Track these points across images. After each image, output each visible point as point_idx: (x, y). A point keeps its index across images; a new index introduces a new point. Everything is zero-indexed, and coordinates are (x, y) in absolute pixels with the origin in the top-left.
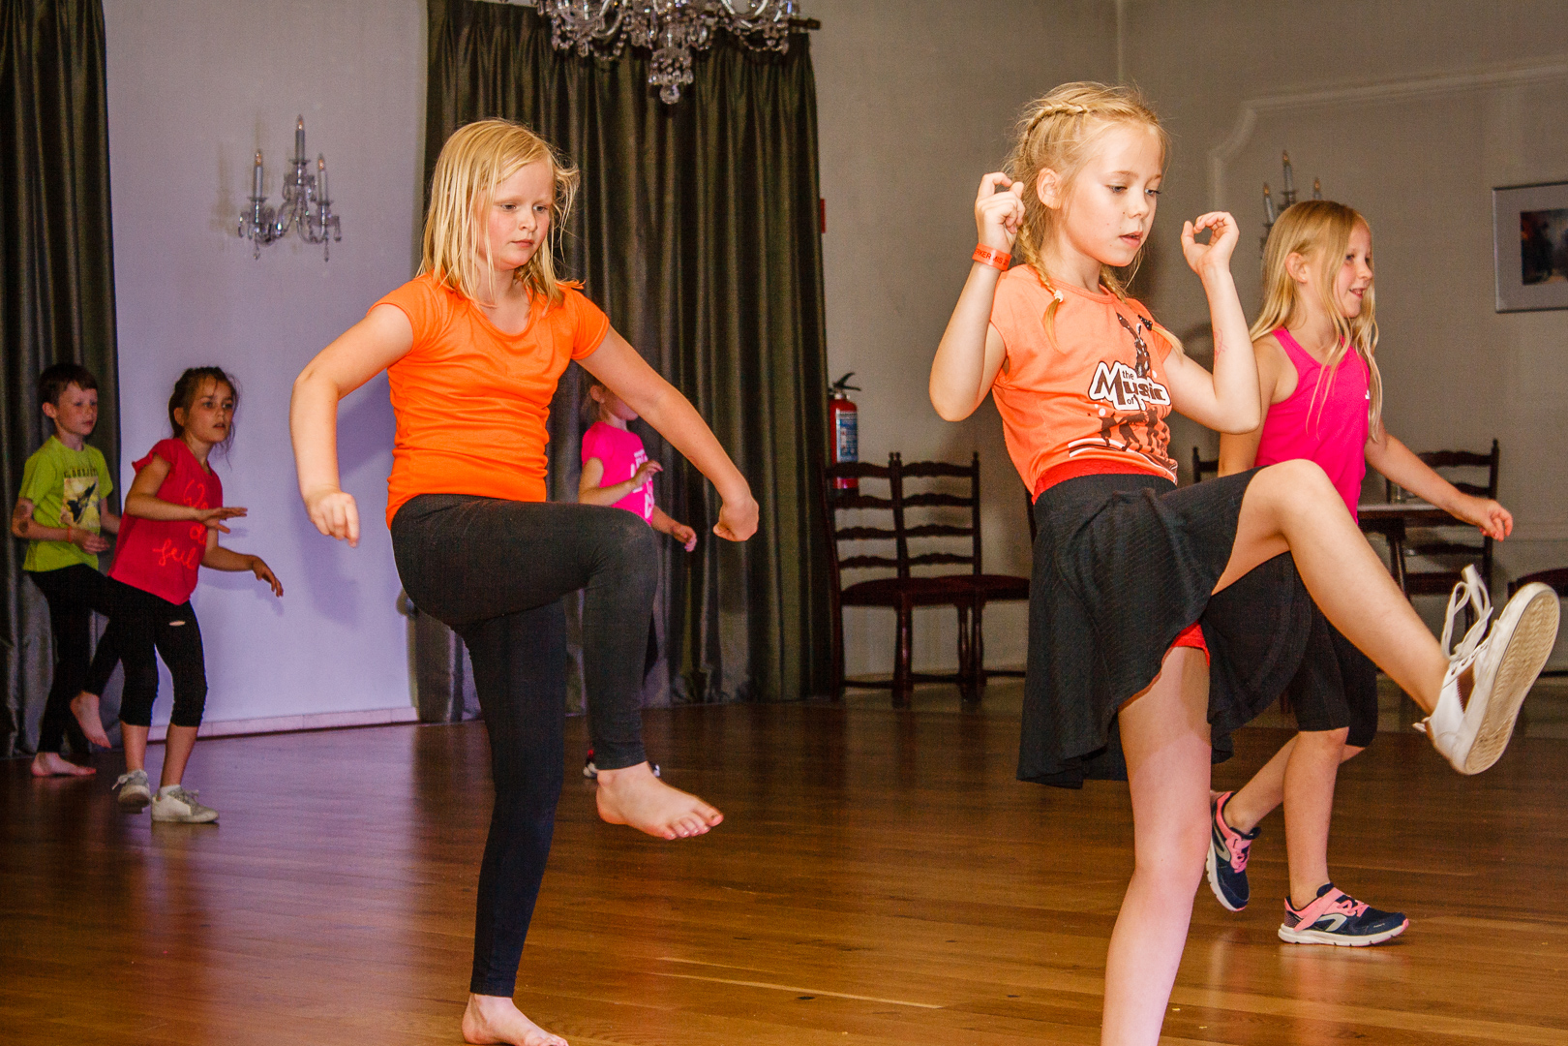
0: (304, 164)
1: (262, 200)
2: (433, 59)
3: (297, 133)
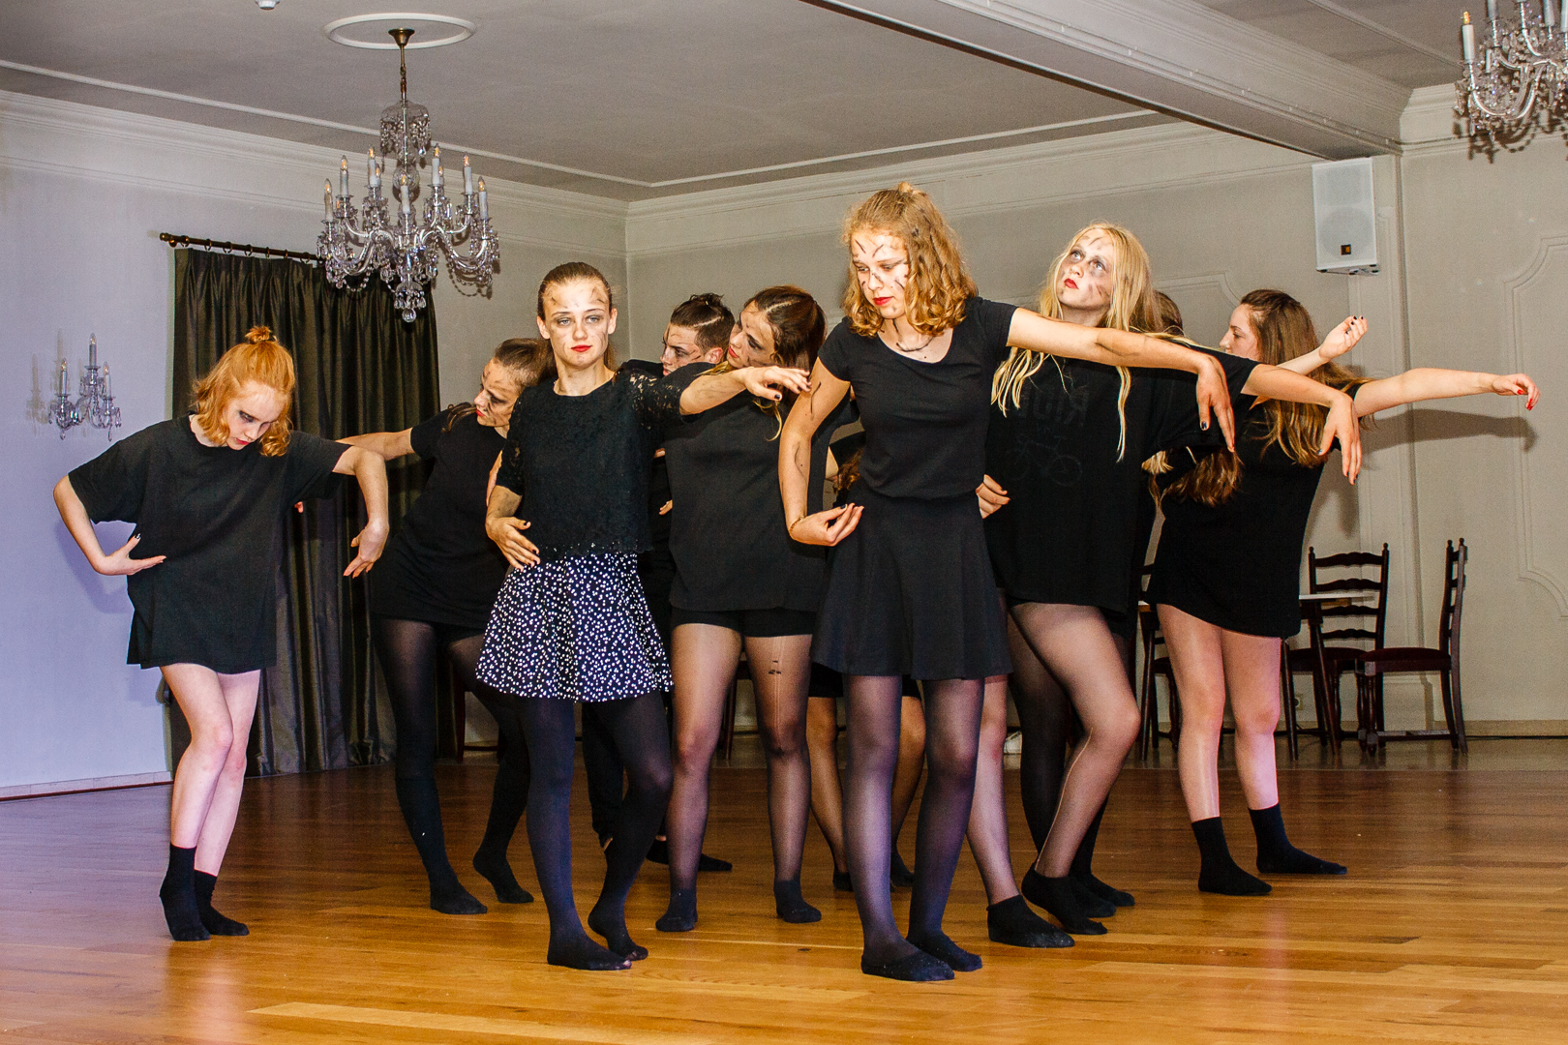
0: (96, 370)
1: (66, 397)
2: (179, 295)
3: (91, 346)
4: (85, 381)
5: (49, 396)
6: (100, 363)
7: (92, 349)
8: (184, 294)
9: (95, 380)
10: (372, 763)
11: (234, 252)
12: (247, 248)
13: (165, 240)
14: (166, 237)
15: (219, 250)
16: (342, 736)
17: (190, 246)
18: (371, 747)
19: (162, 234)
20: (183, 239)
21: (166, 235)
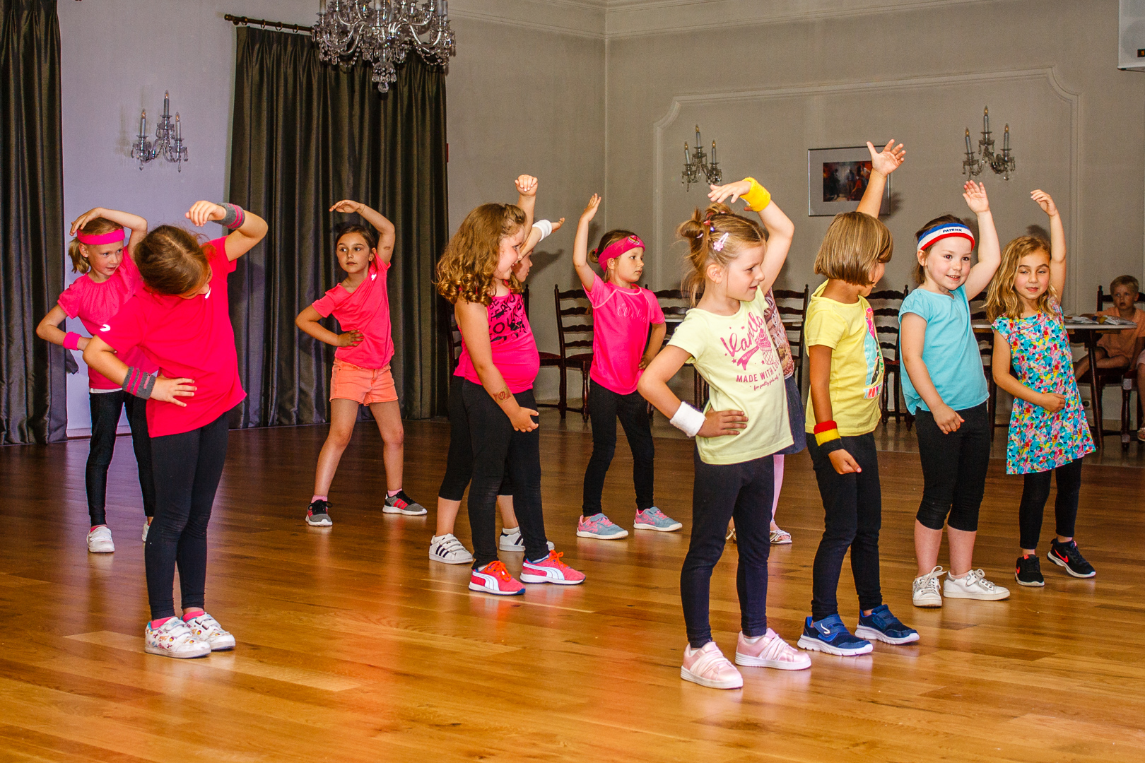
0: (169, 118)
1: (145, 138)
2: (239, 61)
4: (160, 126)
5: (133, 137)
6: (172, 112)
7: (166, 102)
8: (243, 61)
9: (168, 126)
11: (284, 30)
12: (295, 27)
14: (229, 18)
15: (273, 29)
17: (249, 24)
19: (226, 15)
20: (243, 19)
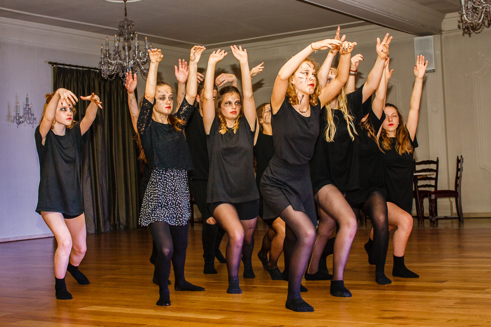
0: (28, 105)
1: (19, 114)
2: (55, 81)
3: (27, 98)
4: (25, 109)
5: (13, 114)
6: (29, 103)
7: (27, 99)
8: (56, 81)
9: (28, 109)
10: (118, 230)
11: (72, 68)
12: (76, 66)
13: (50, 64)
14: (50, 63)
15: (67, 67)
16: (108, 221)
17: (58, 66)
18: (118, 224)
19: (49, 62)
20: (56, 64)
21: (50, 62)
